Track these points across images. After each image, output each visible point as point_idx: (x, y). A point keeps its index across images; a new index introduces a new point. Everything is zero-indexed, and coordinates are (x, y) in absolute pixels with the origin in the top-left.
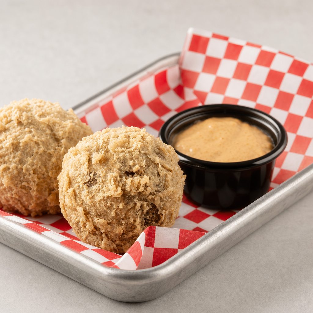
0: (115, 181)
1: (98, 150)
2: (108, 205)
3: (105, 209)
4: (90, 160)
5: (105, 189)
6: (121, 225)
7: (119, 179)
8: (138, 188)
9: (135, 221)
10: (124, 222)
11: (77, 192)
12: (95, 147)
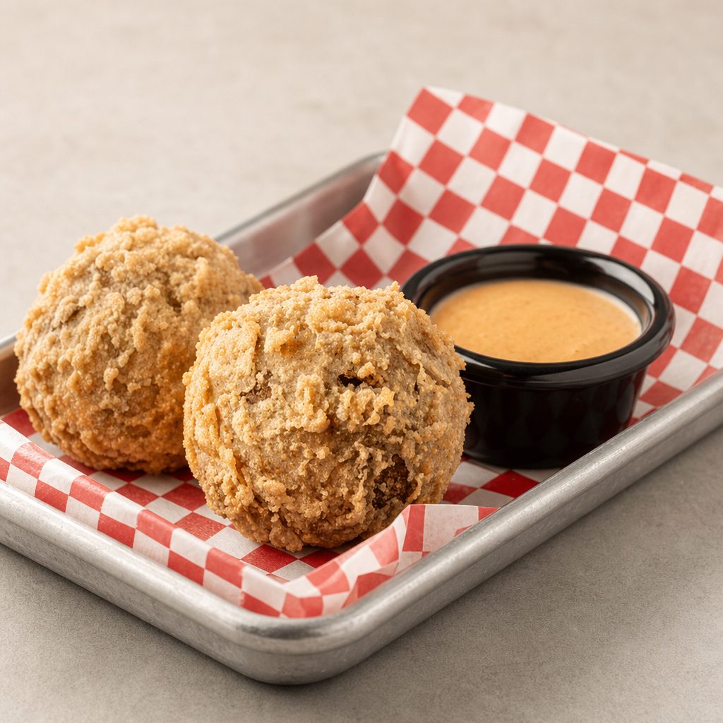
0: (314, 394)
1: (280, 322)
2: (292, 448)
3: (283, 456)
4: (259, 342)
5: (287, 412)
6: (319, 498)
7: (322, 390)
8: (365, 415)
9: (351, 493)
10: (325, 493)
11: (224, 413)
12: (275, 315)
